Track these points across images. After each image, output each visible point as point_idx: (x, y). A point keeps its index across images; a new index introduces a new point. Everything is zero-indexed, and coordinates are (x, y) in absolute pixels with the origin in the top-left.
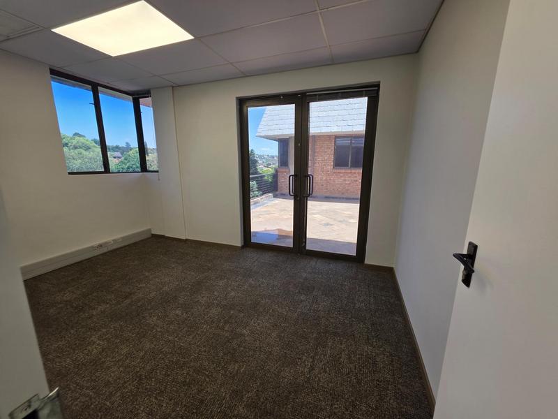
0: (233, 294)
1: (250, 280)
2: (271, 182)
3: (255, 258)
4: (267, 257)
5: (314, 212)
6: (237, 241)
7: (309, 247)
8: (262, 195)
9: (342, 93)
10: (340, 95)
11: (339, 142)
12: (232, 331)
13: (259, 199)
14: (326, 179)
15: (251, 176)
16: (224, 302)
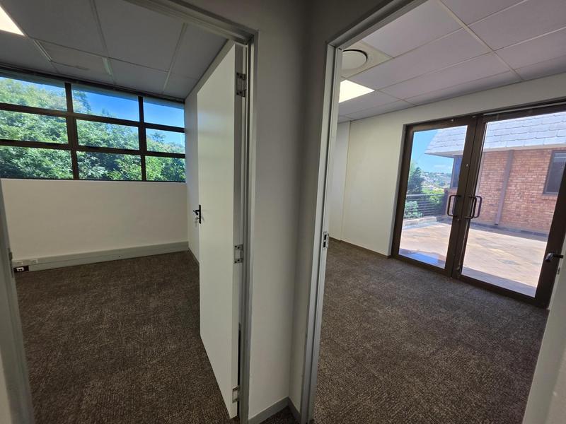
0: (374, 286)
1: (391, 283)
2: (439, 205)
3: (400, 269)
4: (412, 271)
5: (493, 245)
6: (385, 250)
7: (464, 273)
8: (423, 216)
9: (533, 109)
10: (530, 112)
11: (558, 158)
12: (369, 307)
13: (418, 220)
14: (526, 208)
15: (407, 196)
16: (366, 289)
